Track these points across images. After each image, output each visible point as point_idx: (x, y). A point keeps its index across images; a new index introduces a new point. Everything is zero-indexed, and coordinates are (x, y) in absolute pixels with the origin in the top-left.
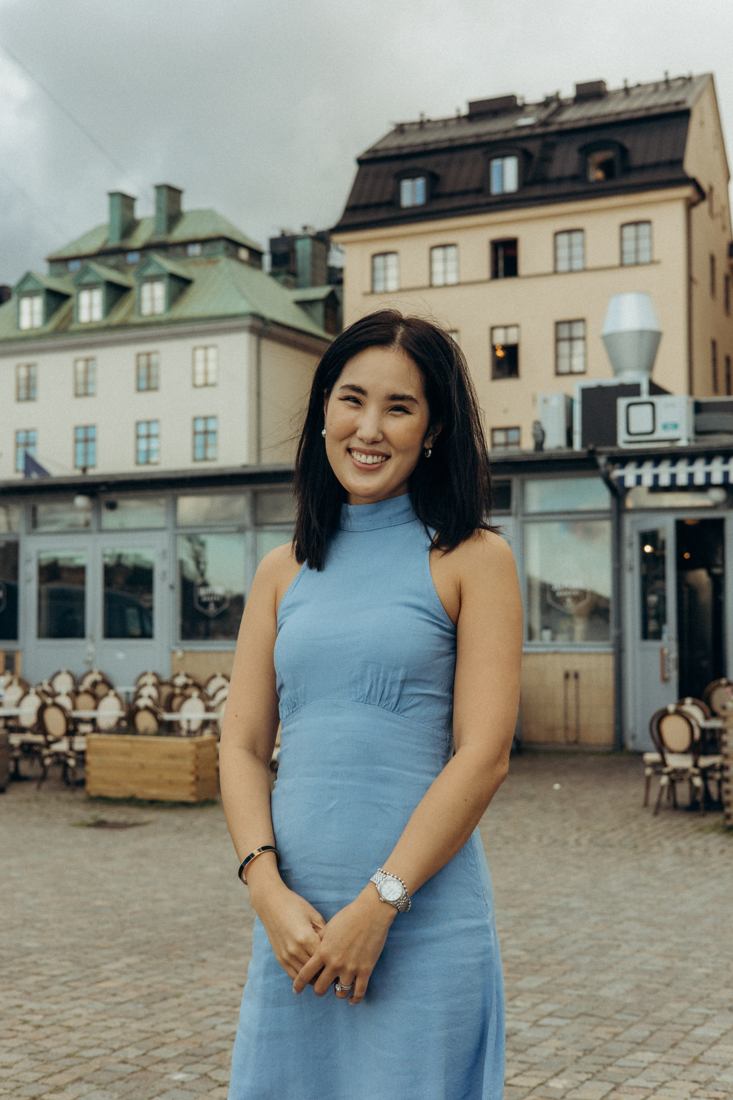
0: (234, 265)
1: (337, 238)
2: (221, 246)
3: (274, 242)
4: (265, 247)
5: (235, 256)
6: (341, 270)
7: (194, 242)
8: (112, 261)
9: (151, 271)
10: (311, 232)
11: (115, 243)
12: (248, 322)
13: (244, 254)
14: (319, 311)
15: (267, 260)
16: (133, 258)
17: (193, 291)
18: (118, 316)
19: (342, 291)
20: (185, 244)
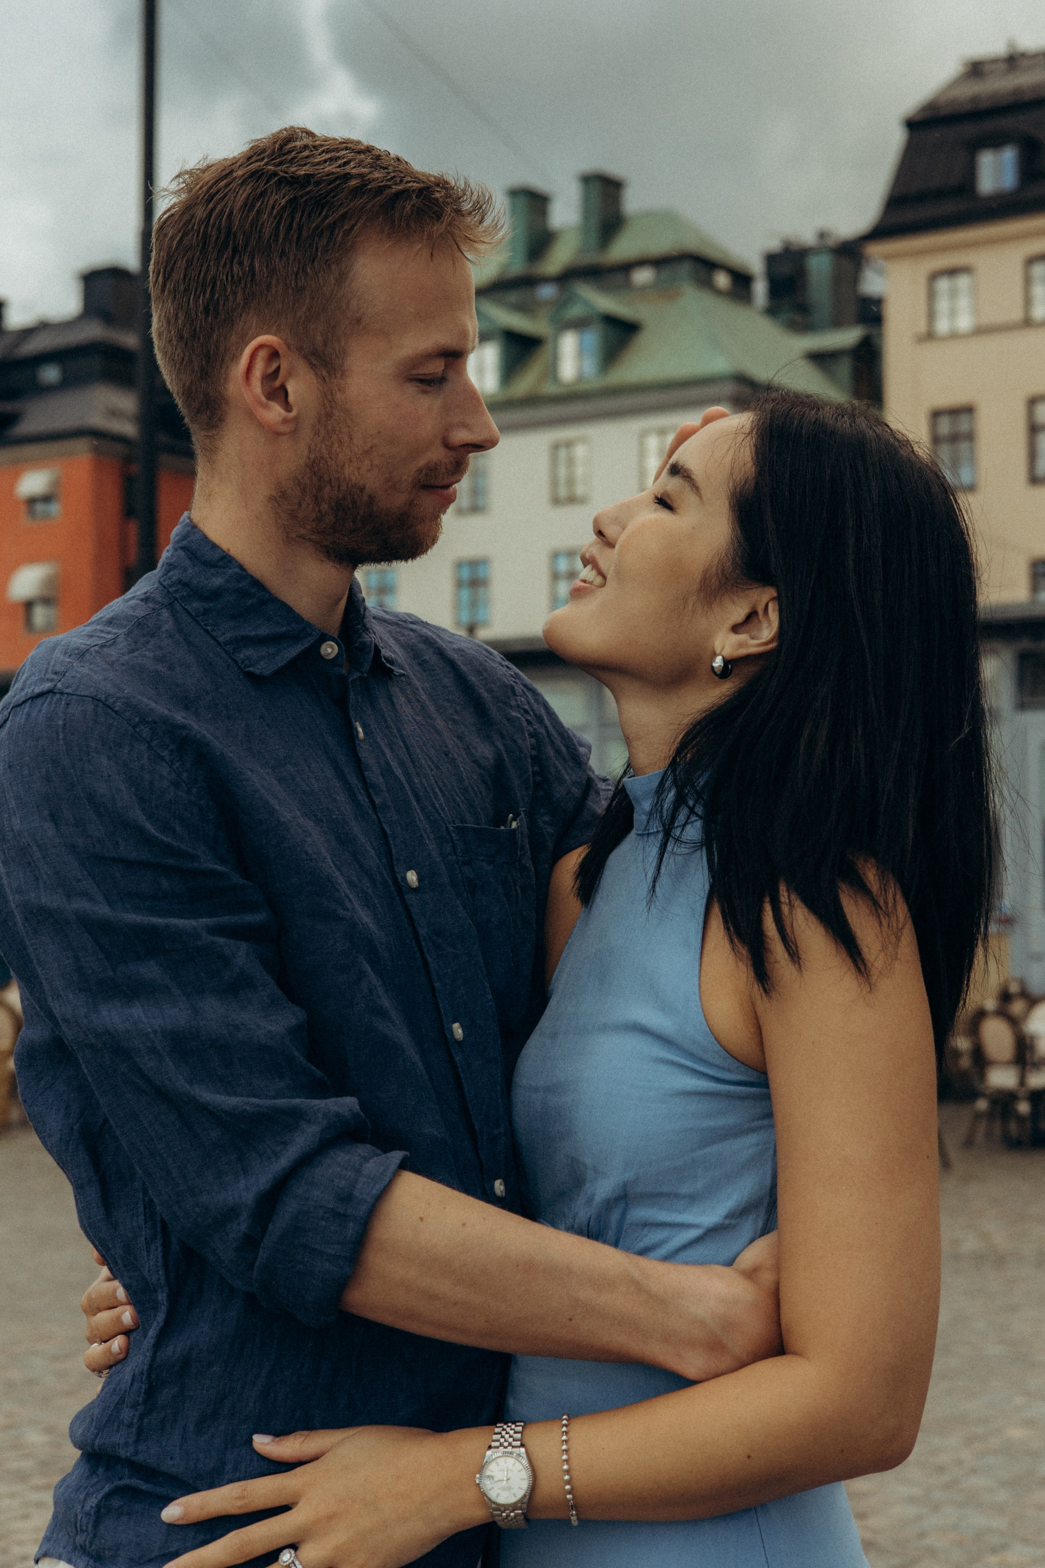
0: (707, 300)
1: (875, 250)
2: (685, 268)
3: (771, 259)
4: (756, 266)
5: (707, 284)
6: (878, 302)
7: (641, 263)
8: (514, 297)
9: (575, 311)
10: (831, 242)
11: (518, 268)
12: (729, 389)
13: (722, 280)
14: (844, 368)
15: (760, 289)
16: (547, 292)
17: (644, 342)
18: (524, 384)
19: (880, 335)
20: (627, 267)
